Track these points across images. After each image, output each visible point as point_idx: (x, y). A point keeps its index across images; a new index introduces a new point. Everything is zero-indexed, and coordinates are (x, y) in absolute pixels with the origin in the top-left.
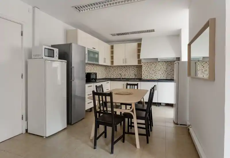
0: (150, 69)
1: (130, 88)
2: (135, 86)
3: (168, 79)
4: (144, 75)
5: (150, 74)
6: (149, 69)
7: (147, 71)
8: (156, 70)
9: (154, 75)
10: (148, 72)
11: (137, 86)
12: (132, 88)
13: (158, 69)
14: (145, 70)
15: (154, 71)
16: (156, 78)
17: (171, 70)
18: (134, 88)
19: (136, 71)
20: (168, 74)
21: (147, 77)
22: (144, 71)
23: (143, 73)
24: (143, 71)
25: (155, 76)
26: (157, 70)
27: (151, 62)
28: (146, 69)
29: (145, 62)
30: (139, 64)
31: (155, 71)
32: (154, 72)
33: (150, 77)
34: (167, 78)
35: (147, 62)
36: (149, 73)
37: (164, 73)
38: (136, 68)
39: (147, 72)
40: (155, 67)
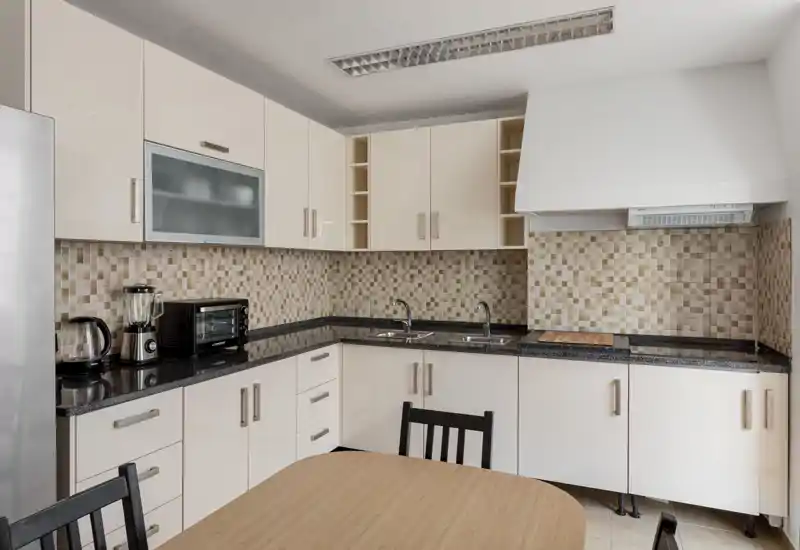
0: (576, 274)
1: (428, 456)
2: (468, 433)
3: (686, 333)
4: (537, 306)
5: (576, 301)
6: (567, 275)
7: (553, 284)
8: (611, 279)
9: (600, 312)
10: (565, 289)
11: (479, 435)
12: (444, 458)
13: (623, 273)
14: (542, 280)
15: (600, 284)
16: (611, 325)
17: (707, 280)
18: (460, 460)
19: (495, 282)
20: (686, 304)
21: (559, 323)
22: (537, 283)
23: (532, 296)
24: (531, 282)
25: (605, 313)
26: (616, 279)
27: (581, 233)
28: (552, 272)
29: (543, 235)
30: (507, 243)
31: (607, 285)
32: (600, 290)
33: (576, 319)
34: (679, 329)
35: (559, 234)
36: (570, 295)
37: (661, 297)
38: (495, 262)
39: (554, 289)
40: (605, 262)
